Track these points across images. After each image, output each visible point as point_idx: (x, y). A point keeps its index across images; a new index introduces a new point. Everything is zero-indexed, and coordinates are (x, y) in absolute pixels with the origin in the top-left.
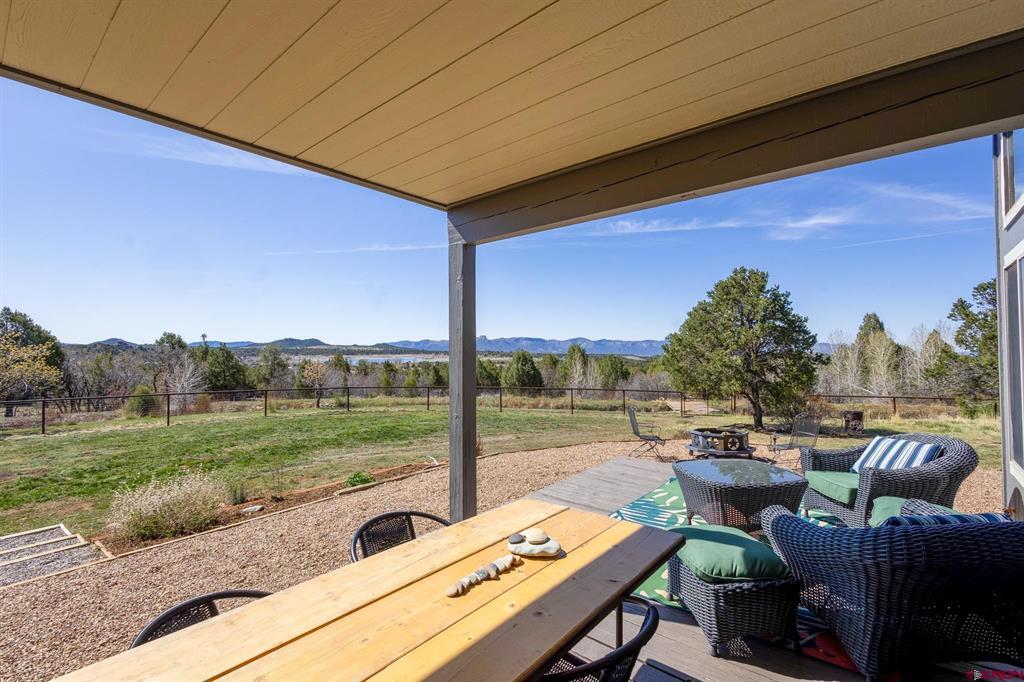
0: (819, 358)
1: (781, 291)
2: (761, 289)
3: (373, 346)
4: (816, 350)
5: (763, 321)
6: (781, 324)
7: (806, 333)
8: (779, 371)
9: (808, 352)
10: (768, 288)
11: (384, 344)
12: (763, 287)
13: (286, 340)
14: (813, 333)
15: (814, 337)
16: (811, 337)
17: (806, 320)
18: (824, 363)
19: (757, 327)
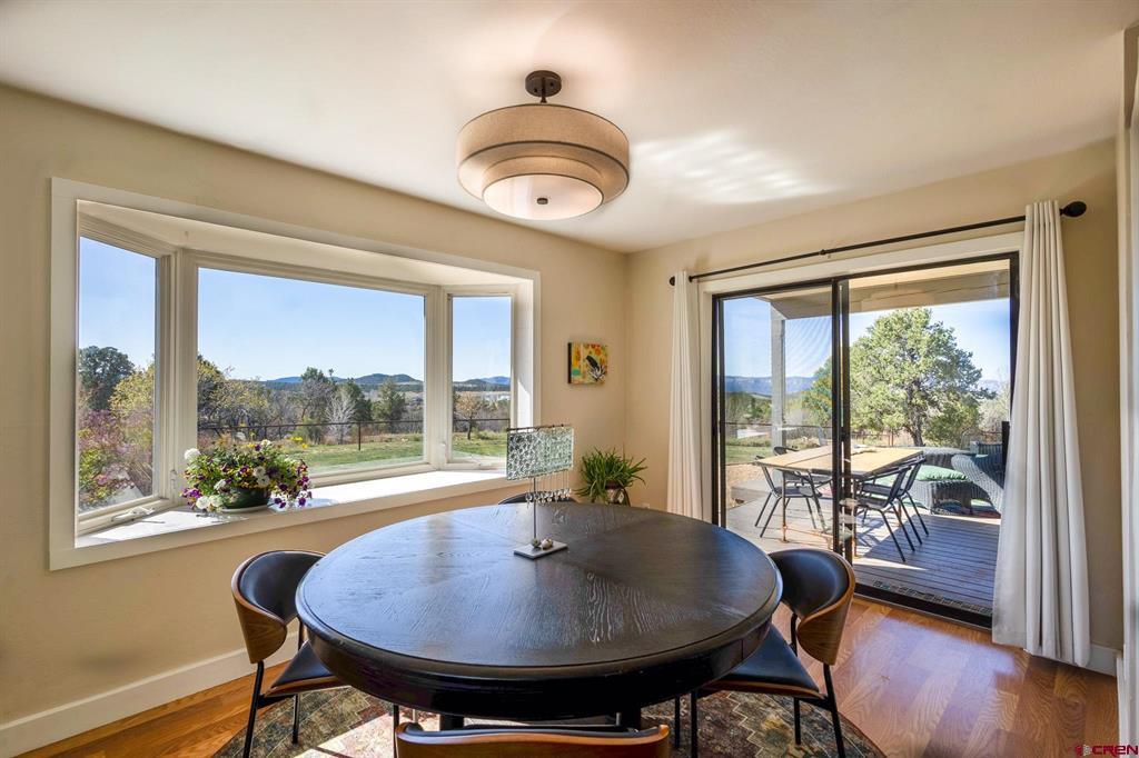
0: (984, 393)
1: (945, 327)
2: (925, 326)
3: (465, 383)
4: (981, 384)
5: (926, 356)
6: (945, 359)
7: (971, 368)
8: (941, 405)
9: (972, 387)
10: (931, 323)
11: (478, 380)
12: (927, 323)
13: (375, 375)
14: (977, 368)
15: (979, 372)
16: (975, 372)
17: (970, 355)
18: (991, 398)
19: (920, 361)
